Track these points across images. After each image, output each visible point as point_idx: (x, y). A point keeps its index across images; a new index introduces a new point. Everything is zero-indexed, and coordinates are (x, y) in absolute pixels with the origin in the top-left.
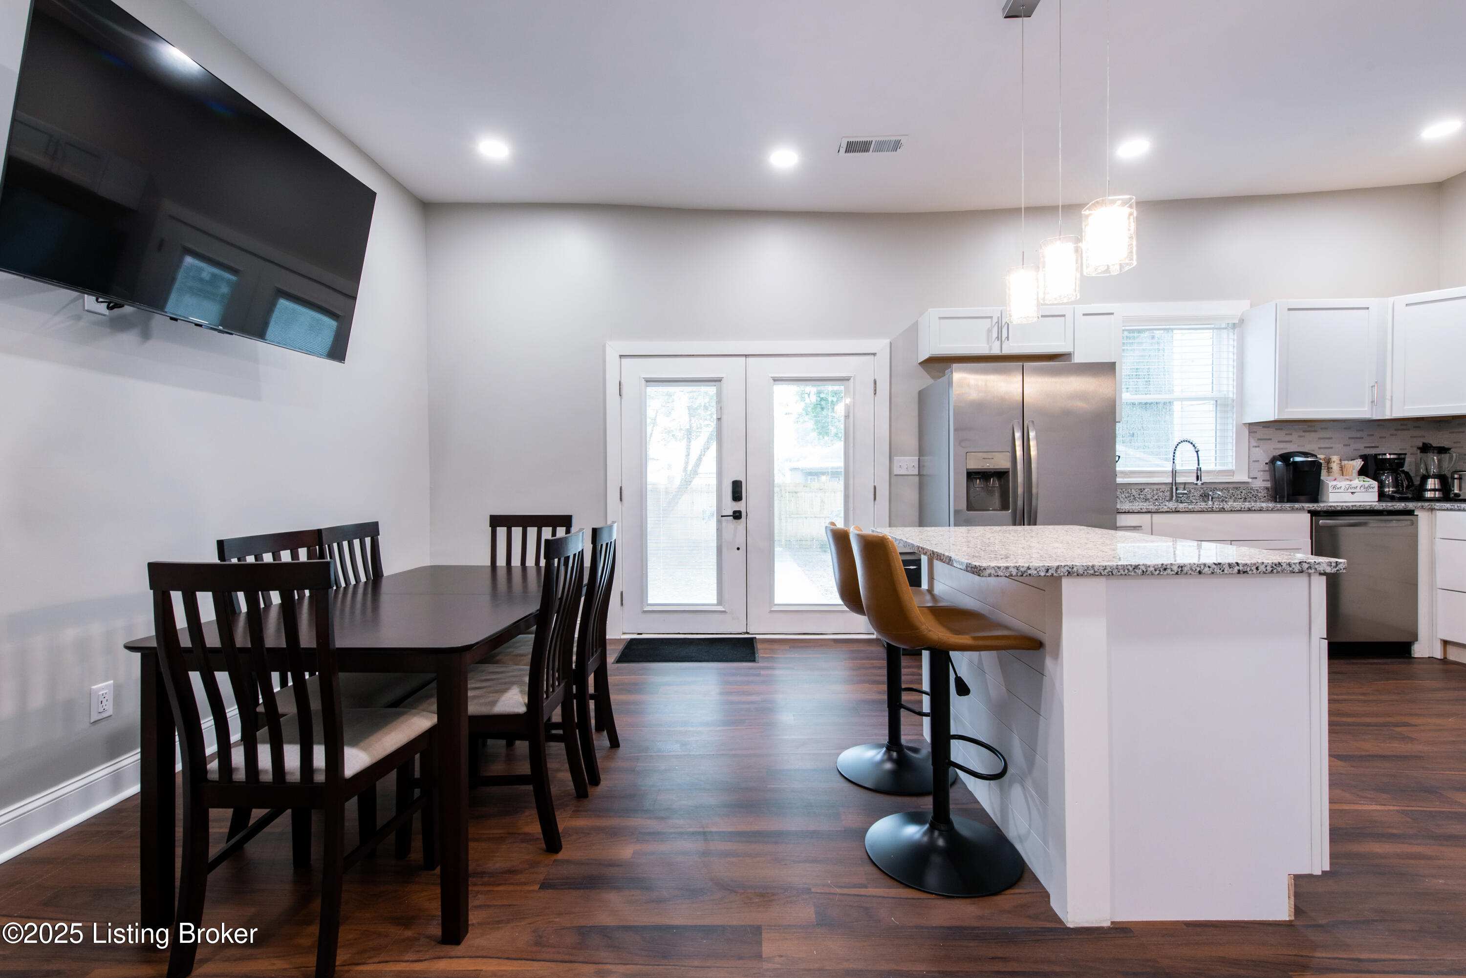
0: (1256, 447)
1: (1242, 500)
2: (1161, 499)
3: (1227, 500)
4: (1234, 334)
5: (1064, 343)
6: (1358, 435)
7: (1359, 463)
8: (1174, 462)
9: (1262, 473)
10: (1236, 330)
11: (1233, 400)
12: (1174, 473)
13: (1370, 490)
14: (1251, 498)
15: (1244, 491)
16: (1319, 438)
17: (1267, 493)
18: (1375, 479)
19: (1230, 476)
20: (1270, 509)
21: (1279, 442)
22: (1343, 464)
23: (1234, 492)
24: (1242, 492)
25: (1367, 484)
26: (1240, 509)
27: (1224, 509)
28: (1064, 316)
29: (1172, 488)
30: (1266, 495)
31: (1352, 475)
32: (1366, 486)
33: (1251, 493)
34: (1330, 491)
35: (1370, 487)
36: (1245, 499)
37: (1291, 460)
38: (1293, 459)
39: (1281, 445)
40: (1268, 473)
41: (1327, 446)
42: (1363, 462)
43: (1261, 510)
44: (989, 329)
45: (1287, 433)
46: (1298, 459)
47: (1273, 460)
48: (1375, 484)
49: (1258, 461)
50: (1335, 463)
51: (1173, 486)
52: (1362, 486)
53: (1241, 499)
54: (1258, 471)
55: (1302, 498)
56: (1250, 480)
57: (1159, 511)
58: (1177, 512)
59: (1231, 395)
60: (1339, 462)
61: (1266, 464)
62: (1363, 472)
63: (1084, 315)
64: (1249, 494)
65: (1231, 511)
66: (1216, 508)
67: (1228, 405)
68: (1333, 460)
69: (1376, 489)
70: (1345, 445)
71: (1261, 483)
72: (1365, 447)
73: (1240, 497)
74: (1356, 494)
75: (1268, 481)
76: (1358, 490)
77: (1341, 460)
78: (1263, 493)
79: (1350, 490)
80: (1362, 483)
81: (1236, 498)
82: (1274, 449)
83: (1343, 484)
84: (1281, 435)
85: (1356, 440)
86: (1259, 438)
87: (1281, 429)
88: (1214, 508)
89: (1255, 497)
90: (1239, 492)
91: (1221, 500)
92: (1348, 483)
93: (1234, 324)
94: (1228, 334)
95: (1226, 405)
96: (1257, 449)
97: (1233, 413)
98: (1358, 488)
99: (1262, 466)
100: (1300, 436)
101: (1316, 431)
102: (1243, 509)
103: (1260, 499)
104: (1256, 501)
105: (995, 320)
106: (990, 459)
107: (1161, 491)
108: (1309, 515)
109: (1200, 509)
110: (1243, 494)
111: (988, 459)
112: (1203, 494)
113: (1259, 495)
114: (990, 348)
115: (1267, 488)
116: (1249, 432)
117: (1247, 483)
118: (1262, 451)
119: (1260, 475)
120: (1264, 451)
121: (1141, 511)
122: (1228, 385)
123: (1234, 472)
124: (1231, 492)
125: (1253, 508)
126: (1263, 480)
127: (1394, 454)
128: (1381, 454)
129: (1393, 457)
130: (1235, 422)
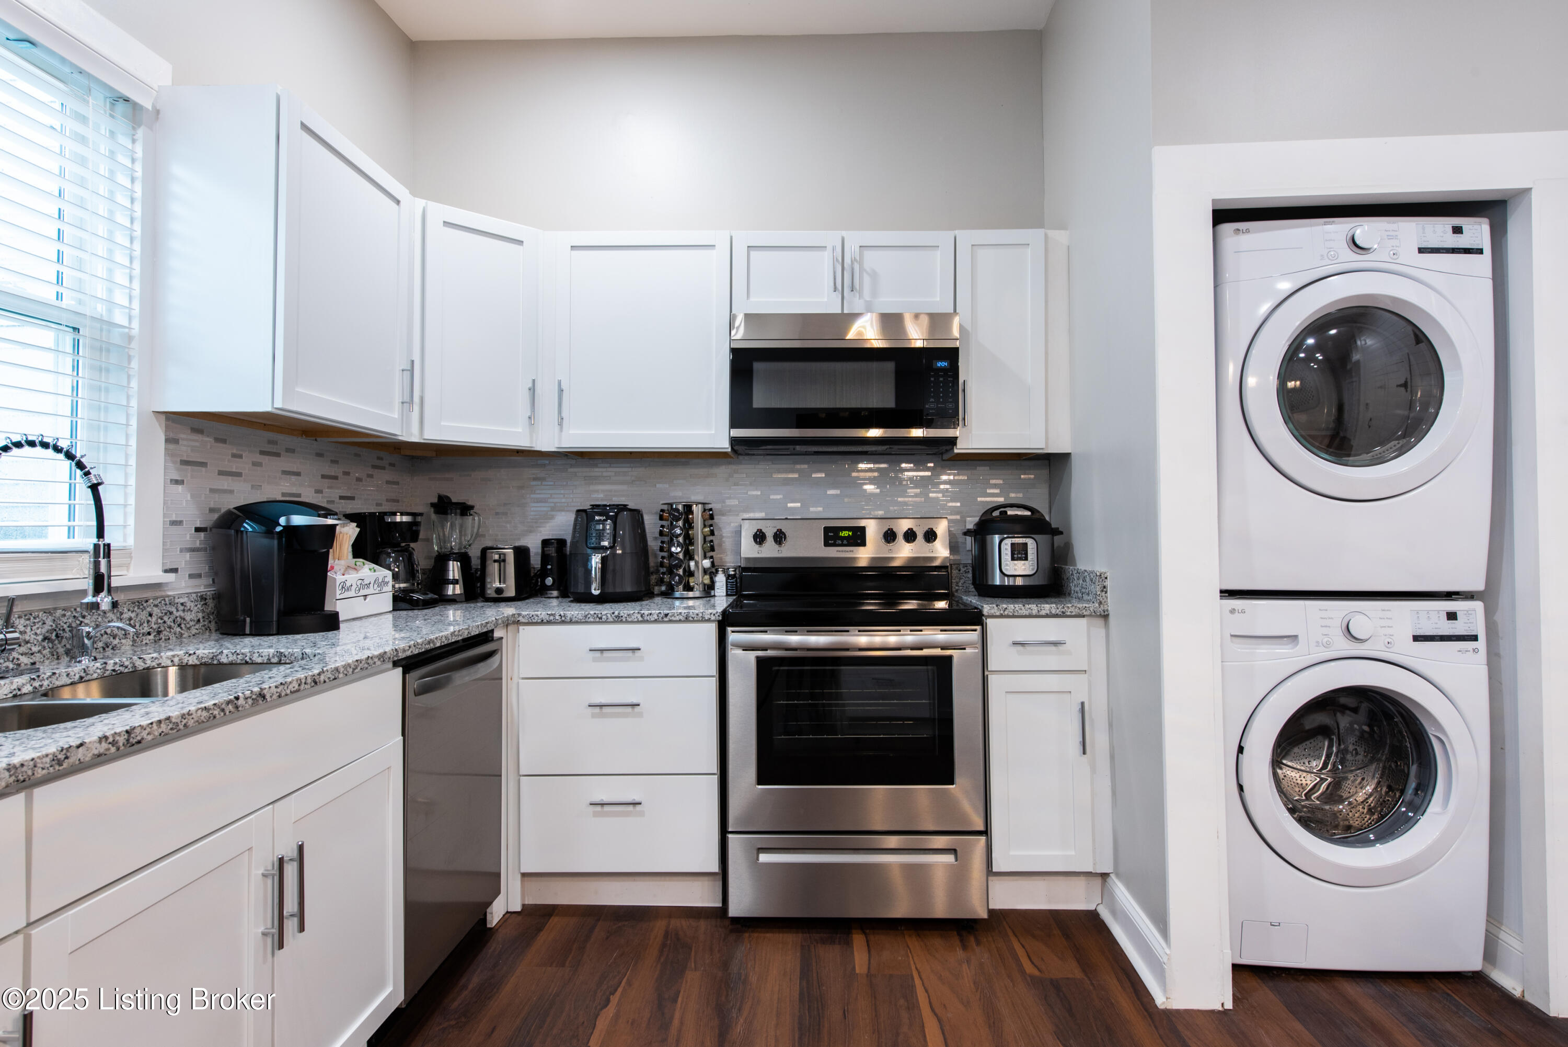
0: (177, 482)
1: (151, 637)
3: (116, 642)
4: (134, 141)
7: (352, 532)
9: (188, 555)
10: (140, 133)
11: (128, 336)
13: (384, 589)
14: (170, 627)
15: (156, 611)
16: (285, 473)
17: (203, 611)
18: (380, 563)
21: (221, 473)
23: (133, 615)
24: (151, 615)
25: (380, 576)
30: (200, 615)
31: (347, 557)
32: (381, 580)
33: (171, 613)
34: (337, 596)
35: (384, 582)
36: (159, 632)
37: (282, 521)
38: (288, 520)
39: (225, 483)
40: (201, 556)
42: (358, 530)
45: (235, 451)
46: (298, 520)
47: (228, 522)
48: (383, 574)
49: (182, 524)
52: (375, 581)
53: (149, 634)
54: (181, 551)
56: (171, 577)
59: (120, 318)
61: (198, 530)
62: (363, 551)
64: (166, 618)
67: (109, 347)
69: (388, 589)
72: (341, 498)
73: (146, 629)
74: (369, 598)
75: (199, 576)
76: (371, 589)
78: (195, 612)
79: (362, 592)
80: (374, 575)
82: (212, 491)
83: (352, 578)
86: (185, 458)
87: (224, 441)
89: (179, 625)
90: (144, 615)
91: (100, 644)
92: (357, 575)
94: (114, 129)
96: (180, 487)
97: (132, 376)
98: (372, 586)
99: (187, 536)
100: (255, 464)
101: (277, 455)
103: (189, 629)
104: (181, 635)
108: (400, 670)
110: (154, 619)
113: (188, 616)
115: (203, 598)
116: (168, 441)
117: (158, 586)
118: (189, 496)
119: (184, 561)
120: (192, 496)
123: (130, 556)
124: (125, 617)
125: (322, 678)
126: (191, 576)
127: (408, 514)
128: (385, 514)
129: (405, 519)
130: (134, 403)
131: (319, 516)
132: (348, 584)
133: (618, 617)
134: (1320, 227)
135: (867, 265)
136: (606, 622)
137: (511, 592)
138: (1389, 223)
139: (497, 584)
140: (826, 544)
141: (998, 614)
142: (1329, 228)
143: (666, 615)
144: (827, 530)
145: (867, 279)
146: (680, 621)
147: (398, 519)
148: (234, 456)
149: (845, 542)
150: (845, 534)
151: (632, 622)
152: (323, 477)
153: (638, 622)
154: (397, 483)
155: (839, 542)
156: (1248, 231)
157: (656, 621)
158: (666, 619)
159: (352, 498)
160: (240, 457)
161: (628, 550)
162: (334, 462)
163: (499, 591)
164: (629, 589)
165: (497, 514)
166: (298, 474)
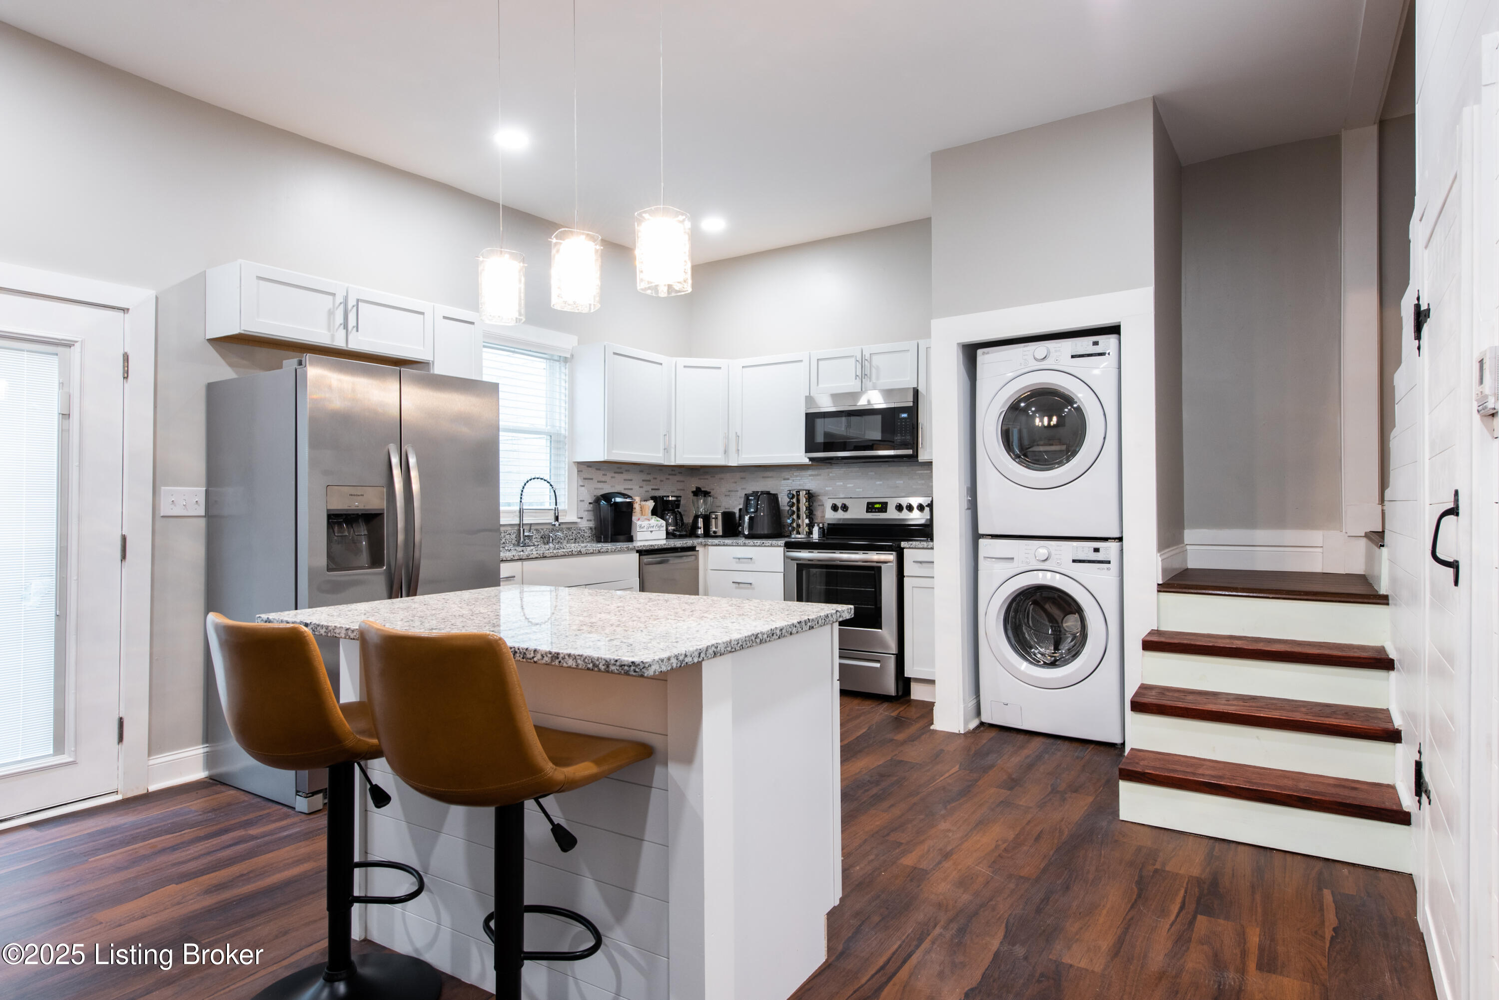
0: (582, 486)
1: (573, 541)
2: (508, 542)
3: (562, 541)
4: (566, 368)
5: (422, 349)
6: (647, 477)
7: (651, 504)
8: (521, 501)
9: (586, 512)
10: (567, 365)
11: (565, 437)
12: (521, 512)
13: (661, 529)
14: (579, 538)
15: (574, 532)
16: (625, 480)
17: (591, 533)
18: (663, 518)
19: (564, 515)
20: (613, 550)
21: (598, 482)
22: (642, 504)
23: (567, 533)
24: (573, 533)
25: (658, 523)
26: (592, 552)
27: (581, 552)
28: (422, 313)
29: (519, 530)
30: (590, 535)
31: (648, 515)
33: (580, 533)
34: (638, 530)
35: (660, 526)
36: (576, 539)
37: (613, 500)
38: (615, 500)
39: (600, 485)
40: (591, 513)
42: (654, 503)
43: (607, 552)
44: (330, 310)
45: (604, 473)
46: (619, 500)
47: (597, 500)
48: (664, 523)
49: (583, 501)
50: (638, 504)
51: (520, 527)
52: (655, 525)
53: (572, 539)
54: (584, 511)
55: (622, 537)
56: (579, 520)
57: (529, 557)
58: (544, 557)
59: (563, 432)
60: (640, 503)
61: (590, 503)
62: (654, 512)
63: (445, 318)
64: (578, 535)
65: (586, 553)
66: (575, 551)
67: (560, 441)
68: (636, 501)
69: (664, 528)
70: (640, 487)
71: (586, 524)
72: (652, 489)
73: (571, 538)
74: (653, 532)
75: (591, 520)
76: (654, 529)
77: (640, 501)
78: (588, 534)
79: (649, 530)
80: (656, 522)
81: (568, 539)
82: (595, 489)
83: (645, 523)
84: (598, 475)
85: (647, 482)
86: (585, 477)
87: (599, 469)
88: (574, 552)
89: (583, 538)
90: (570, 533)
91: (557, 541)
92: (648, 522)
93: (566, 358)
94: (560, 367)
95: (558, 442)
96: (583, 488)
97: (565, 450)
99: (586, 506)
100: (612, 477)
101: (622, 473)
102: (594, 552)
103: (586, 538)
104: (583, 541)
105: (339, 299)
106: (359, 495)
107: (508, 533)
108: (638, 554)
109: (563, 554)
110: (574, 535)
111: (357, 495)
112: (543, 535)
113: (586, 535)
114: (333, 337)
115: (591, 528)
116: (578, 471)
117: (575, 523)
118: (586, 491)
119: (585, 515)
120: (588, 491)
121: (514, 559)
122: (560, 420)
123: (566, 512)
124: (565, 532)
125: (602, 550)
126: (588, 520)
127: (674, 496)
128: (665, 496)
129: (674, 499)
130: (567, 460)
131: (624, 498)
132: (643, 526)
133: (745, 543)
134: (1022, 349)
135: (874, 363)
136: (740, 546)
137: (720, 533)
138: (1056, 343)
139: (714, 529)
140: (867, 512)
141: (908, 547)
142: (1025, 349)
143: (763, 543)
144: (868, 504)
145: (874, 371)
147: (670, 498)
148: (604, 475)
149: (877, 510)
150: (877, 506)
151: (750, 546)
152: (643, 481)
153: (752, 546)
154: (684, 481)
155: (874, 510)
156: (988, 353)
159: (658, 489)
160: (606, 475)
161: (766, 514)
162: (648, 474)
163: (715, 532)
164: (766, 532)
165: (726, 496)
166: (631, 480)
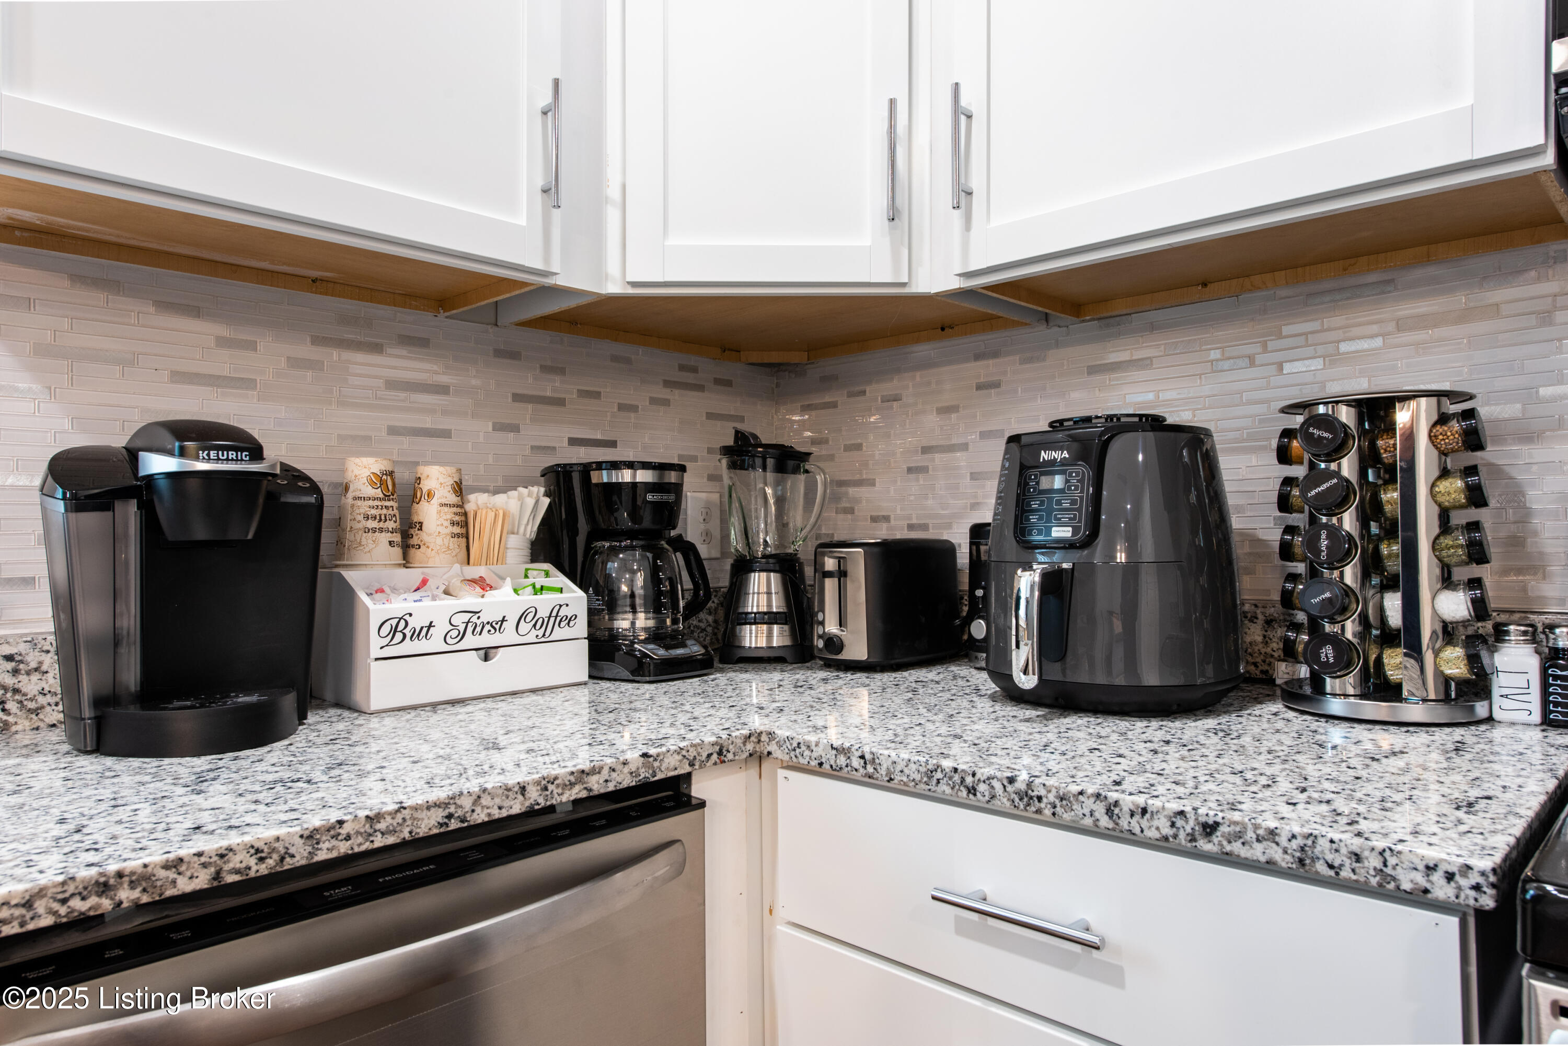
6: (550, 386)
7: (532, 509)
13: (558, 633)
18: (584, 576)
22: (470, 507)
25: (545, 603)
31: (501, 559)
32: (543, 613)
34: (375, 652)
35: (557, 618)
41: (427, 422)
42: (549, 503)
48: (583, 601)
52: (523, 616)
60: (453, 499)
62: (540, 548)
68: (426, 485)
69: (581, 628)
70: (500, 427)
72: (572, 443)
76: (508, 635)
77: (459, 489)
79: (471, 641)
80: (527, 599)
85: (540, 406)
92: (470, 599)
98: (509, 626)
101: (374, 348)
127: (645, 466)
128: (599, 466)
132: (416, 623)
137: (861, 651)
139: (832, 627)
146: (1269, 868)
147: (634, 477)
153: (1095, 832)
157: (1163, 844)
158: (1205, 845)
161: (1148, 552)
163: (834, 644)
164: (1151, 677)
